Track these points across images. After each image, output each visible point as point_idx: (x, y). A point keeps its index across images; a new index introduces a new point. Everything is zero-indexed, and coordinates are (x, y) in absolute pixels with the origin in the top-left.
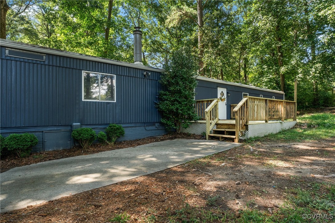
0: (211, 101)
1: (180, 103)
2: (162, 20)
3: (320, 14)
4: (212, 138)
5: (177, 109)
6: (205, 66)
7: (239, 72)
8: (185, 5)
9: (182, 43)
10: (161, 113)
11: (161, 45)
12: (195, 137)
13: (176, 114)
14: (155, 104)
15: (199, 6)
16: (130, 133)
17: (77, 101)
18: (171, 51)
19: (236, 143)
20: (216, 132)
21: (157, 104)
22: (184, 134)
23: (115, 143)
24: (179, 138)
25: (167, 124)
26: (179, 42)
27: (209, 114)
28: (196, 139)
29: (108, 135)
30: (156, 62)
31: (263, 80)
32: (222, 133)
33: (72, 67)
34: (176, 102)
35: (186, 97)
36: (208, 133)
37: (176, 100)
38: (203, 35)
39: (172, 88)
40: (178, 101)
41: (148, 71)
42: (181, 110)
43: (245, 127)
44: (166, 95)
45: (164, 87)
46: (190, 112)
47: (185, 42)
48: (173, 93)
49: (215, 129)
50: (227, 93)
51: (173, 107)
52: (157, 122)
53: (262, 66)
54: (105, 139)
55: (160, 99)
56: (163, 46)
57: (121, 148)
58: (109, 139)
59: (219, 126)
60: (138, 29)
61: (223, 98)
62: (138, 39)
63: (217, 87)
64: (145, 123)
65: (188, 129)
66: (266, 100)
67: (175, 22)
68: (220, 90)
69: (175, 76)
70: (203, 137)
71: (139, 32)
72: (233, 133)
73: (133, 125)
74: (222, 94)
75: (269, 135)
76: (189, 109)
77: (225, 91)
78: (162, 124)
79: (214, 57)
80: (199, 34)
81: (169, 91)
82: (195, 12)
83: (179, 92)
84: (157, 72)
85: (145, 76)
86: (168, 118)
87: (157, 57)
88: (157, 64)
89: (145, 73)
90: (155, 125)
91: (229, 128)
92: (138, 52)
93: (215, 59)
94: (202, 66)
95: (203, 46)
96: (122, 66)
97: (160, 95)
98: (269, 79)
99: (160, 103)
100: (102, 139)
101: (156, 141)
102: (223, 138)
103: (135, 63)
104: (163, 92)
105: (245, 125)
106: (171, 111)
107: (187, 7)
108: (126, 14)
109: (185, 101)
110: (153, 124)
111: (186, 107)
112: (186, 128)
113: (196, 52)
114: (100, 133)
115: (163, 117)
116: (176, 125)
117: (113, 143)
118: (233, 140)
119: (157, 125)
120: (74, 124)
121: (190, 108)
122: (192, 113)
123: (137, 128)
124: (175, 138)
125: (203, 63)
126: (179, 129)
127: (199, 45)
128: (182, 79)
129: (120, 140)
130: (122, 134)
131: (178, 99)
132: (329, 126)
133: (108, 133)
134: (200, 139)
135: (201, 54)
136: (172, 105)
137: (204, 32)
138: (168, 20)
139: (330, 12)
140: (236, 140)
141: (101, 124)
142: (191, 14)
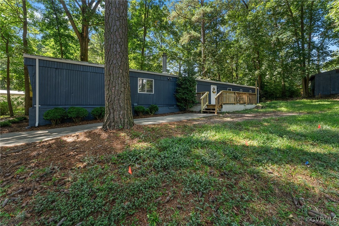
0: (205, 93)
1: (187, 94)
2: (177, 41)
3: (279, 37)
4: (204, 112)
5: (186, 97)
6: (206, 70)
7: (232, 73)
8: (193, 31)
9: (191, 54)
10: (177, 100)
11: (176, 54)
12: (196, 112)
13: (186, 100)
14: (174, 94)
15: (203, 30)
16: (161, 110)
17: (136, 93)
18: (183, 59)
19: (216, 114)
20: (206, 109)
21: (175, 95)
22: (190, 111)
23: (154, 115)
24: (187, 113)
25: (180, 106)
26: (189, 53)
27: (203, 100)
28: (196, 113)
29: (150, 110)
30: (172, 66)
31: (245, 79)
32: (210, 109)
33: (134, 76)
34: (185, 94)
35: (191, 91)
36: (202, 110)
37: (185, 93)
38: (205, 49)
39: (183, 86)
40: (186, 93)
41: (170, 77)
42: (188, 98)
43: (221, 107)
44: (179, 90)
45: (179, 86)
46: (193, 99)
47: (193, 54)
48: (184, 89)
49: (206, 108)
50: (217, 88)
51: (184, 96)
52: (175, 105)
53: (245, 70)
54: (149, 112)
55: (177, 92)
56: (178, 55)
57: (157, 116)
58: (151, 112)
59: (208, 106)
60: (165, 54)
61: (214, 91)
62: (165, 59)
63: (211, 85)
64: (168, 105)
65: (192, 108)
66: (235, 92)
67: (186, 41)
68: (212, 87)
69: (185, 80)
70: (200, 112)
71: (165, 56)
72: (214, 110)
73: (162, 106)
74: (214, 89)
75: (236, 111)
76: (192, 98)
77: (216, 87)
78: (178, 106)
79: (212, 64)
80: (203, 49)
81: (182, 88)
82: (199, 35)
83: (187, 88)
84: (175, 77)
85: (168, 79)
86: (181, 103)
87: (174, 63)
88: (174, 67)
89: (169, 78)
90: (174, 106)
91: (213, 107)
92: (165, 67)
93: (213, 65)
94: (204, 70)
95: (205, 57)
96: (157, 75)
97: (177, 90)
98: (249, 78)
99: (177, 94)
100: (148, 112)
101: (174, 114)
102: (209, 112)
103: (163, 73)
104: (178, 88)
105: (221, 105)
106: (183, 99)
107: (194, 32)
108: (153, 35)
109: (190, 93)
110: (173, 106)
111: (190, 96)
112: (190, 108)
113: (200, 61)
114: (147, 109)
115: (178, 102)
116: (185, 106)
117: (153, 114)
118: (214, 113)
119: (175, 106)
120: (135, 104)
121: (193, 96)
122: (194, 99)
123: (164, 107)
124: (185, 113)
125: (205, 68)
126: (187, 108)
127: (202, 56)
128: (188, 81)
129: (156, 113)
130: (157, 110)
131: (186, 92)
132: (272, 107)
133: (150, 109)
134: (198, 113)
135: (204, 62)
136: (183, 95)
137: (205, 47)
138: (181, 40)
139: (285, 36)
140: (216, 113)
141: (147, 105)
142: (196, 36)
